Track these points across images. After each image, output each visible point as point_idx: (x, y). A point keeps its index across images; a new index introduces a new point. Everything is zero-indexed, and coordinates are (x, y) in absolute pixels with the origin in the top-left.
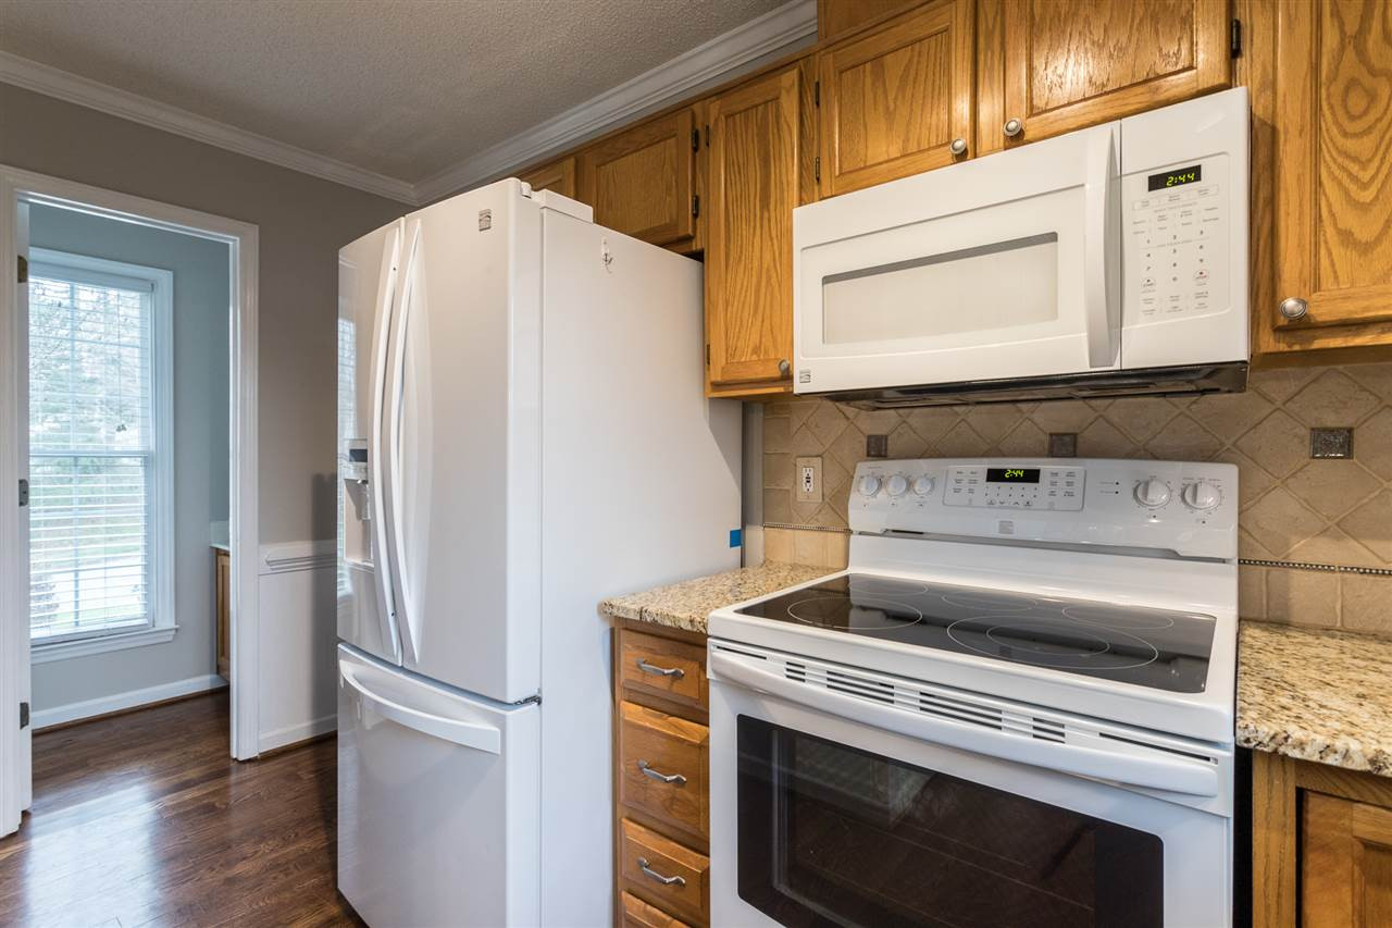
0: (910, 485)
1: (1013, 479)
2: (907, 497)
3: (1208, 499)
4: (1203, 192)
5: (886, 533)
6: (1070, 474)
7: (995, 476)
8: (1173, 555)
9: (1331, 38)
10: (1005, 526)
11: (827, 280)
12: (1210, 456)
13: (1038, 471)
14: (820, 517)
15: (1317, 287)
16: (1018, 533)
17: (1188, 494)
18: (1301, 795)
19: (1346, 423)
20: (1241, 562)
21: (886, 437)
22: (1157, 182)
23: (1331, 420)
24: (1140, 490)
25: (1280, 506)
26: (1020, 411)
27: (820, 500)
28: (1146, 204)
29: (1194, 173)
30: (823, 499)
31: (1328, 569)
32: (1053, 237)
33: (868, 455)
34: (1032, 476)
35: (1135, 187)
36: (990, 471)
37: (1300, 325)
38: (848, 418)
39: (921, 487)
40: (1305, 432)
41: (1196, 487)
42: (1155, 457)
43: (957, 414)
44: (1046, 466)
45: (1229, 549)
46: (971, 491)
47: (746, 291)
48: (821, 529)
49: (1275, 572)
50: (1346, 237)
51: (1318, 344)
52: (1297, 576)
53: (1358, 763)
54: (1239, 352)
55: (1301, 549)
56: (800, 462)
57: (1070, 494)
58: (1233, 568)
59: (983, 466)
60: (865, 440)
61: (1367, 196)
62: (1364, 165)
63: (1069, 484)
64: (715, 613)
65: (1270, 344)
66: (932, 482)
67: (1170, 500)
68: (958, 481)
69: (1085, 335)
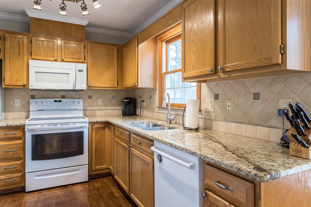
0: (42, 103)
1: (58, 102)
2: (42, 105)
3: (80, 103)
4: (83, 73)
5: (37, 111)
6: (65, 101)
7: (55, 101)
8: (77, 110)
9: (92, 61)
10: (58, 108)
11: (36, 72)
12: (80, 98)
13: (61, 101)
14: (20, 109)
15: (91, 83)
16: (60, 108)
18: (92, 125)
19: (91, 95)
20: (83, 110)
21: (35, 95)
22: (79, 71)
24: (74, 102)
25: (86, 104)
26: (57, 92)
27: (20, 106)
28: (78, 73)
29: (82, 71)
30: (21, 106)
31: (90, 110)
32: (69, 74)
33: (31, 98)
34: (60, 101)
35: (77, 71)
36: (54, 101)
37: (89, 86)
38: (26, 92)
39: (44, 103)
40: (88, 96)
41: (79, 102)
42: (74, 99)
43: (47, 92)
44: (62, 100)
46: (52, 103)
47: (14, 70)
48: (20, 112)
49: (86, 111)
50: (93, 79)
51: (91, 88)
53: (96, 121)
54: (86, 89)
55: (88, 108)
56: (15, 99)
57: (66, 103)
58: (82, 111)
59: (53, 100)
60: (30, 96)
61: (94, 76)
62: (94, 73)
63: (65, 102)
64: (26, 121)
65: (88, 88)
66: (46, 102)
67: (77, 103)
68: (50, 102)
69: (72, 85)
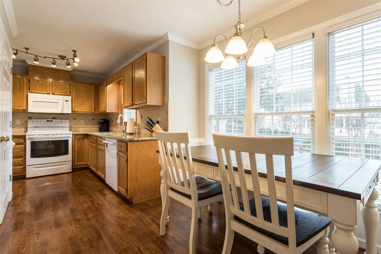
0: (37, 122)
1: (50, 121)
3: (67, 123)
5: (33, 127)
7: (48, 121)
8: (64, 127)
9: (75, 94)
10: (49, 126)
11: (33, 101)
12: (67, 119)
14: (20, 126)
15: (75, 109)
16: (51, 126)
17: (66, 122)
18: (75, 136)
21: (31, 117)
22: (66, 101)
23: (75, 117)
24: (62, 122)
25: (71, 123)
26: (49, 115)
29: (68, 101)
30: (21, 124)
32: (58, 103)
33: (29, 119)
34: (52, 121)
35: (64, 101)
37: (74, 111)
38: (25, 114)
40: (73, 118)
43: (41, 115)
44: (53, 120)
45: (68, 126)
46: (45, 122)
48: (20, 128)
49: (71, 128)
50: (76, 106)
51: (75, 113)
52: (73, 128)
54: (71, 113)
55: (73, 126)
58: (68, 128)
59: (46, 120)
60: (28, 117)
61: (77, 104)
62: (77, 102)
63: (55, 122)
64: (26, 133)
65: (72, 112)
67: (64, 123)
68: (43, 122)
69: (61, 110)
